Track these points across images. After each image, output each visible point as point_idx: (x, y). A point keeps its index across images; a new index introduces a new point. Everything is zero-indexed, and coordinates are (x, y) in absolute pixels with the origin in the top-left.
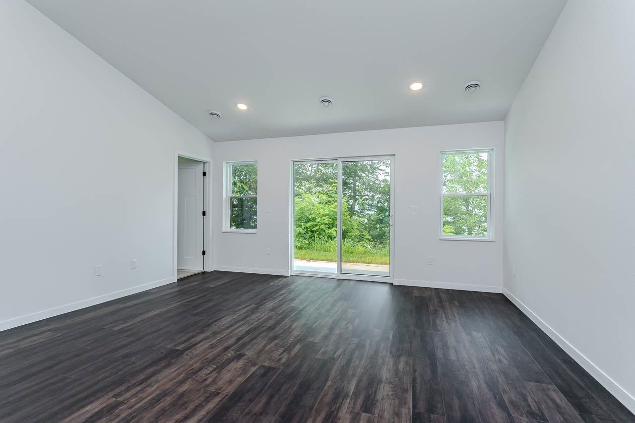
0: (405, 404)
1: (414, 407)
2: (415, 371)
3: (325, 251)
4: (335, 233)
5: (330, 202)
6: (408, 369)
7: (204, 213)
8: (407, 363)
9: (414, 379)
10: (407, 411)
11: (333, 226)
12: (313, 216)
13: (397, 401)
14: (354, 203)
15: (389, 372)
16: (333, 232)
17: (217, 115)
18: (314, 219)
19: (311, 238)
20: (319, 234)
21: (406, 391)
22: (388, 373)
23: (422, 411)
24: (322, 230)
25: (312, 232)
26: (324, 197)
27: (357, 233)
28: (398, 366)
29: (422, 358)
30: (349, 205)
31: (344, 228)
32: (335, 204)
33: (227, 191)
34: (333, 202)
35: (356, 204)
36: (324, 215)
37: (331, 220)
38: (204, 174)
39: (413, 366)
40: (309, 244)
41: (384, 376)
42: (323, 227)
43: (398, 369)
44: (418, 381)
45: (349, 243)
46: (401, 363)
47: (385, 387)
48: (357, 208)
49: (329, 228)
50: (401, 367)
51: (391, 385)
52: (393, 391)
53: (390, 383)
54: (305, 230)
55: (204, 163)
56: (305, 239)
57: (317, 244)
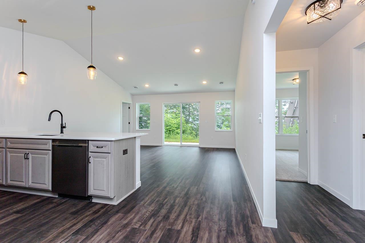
3: (175, 139)
4: (179, 132)
5: (177, 117)
7: (129, 123)
11: (179, 128)
12: (170, 124)
14: (189, 118)
16: (178, 131)
17: (137, 88)
18: (170, 126)
19: (169, 134)
20: (172, 132)
24: (174, 130)
25: (170, 131)
26: (174, 115)
27: (189, 131)
30: (186, 119)
31: (184, 129)
32: (179, 119)
33: (138, 115)
34: (178, 117)
35: (190, 118)
36: (175, 124)
37: (177, 126)
38: (129, 108)
40: (168, 136)
42: (174, 128)
45: (185, 136)
48: (191, 120)
49: (177, 129)
54: (167, 130)
55: (129, 104)
56: (167, 134)
57: (172, 136)
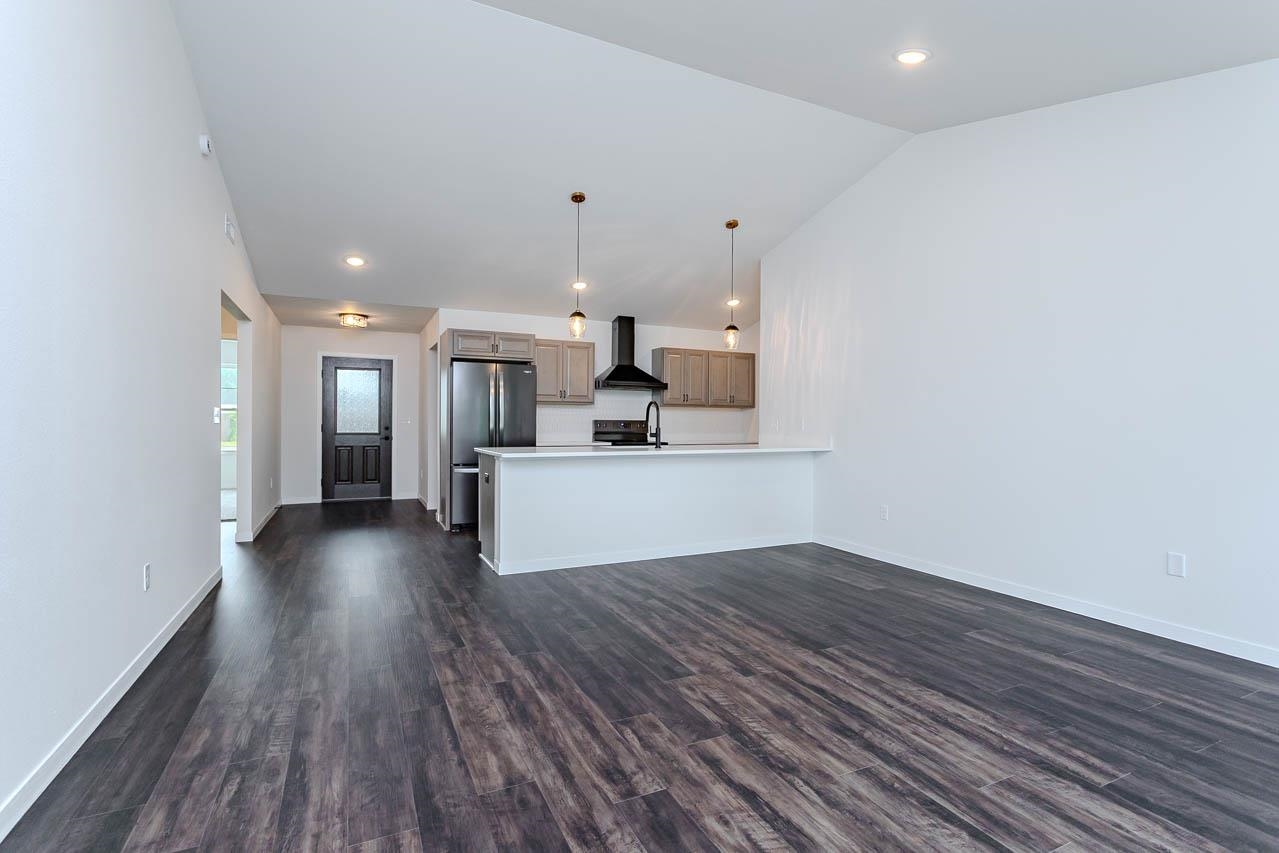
0: (458, 708)
1: (445, 709)
2: (462, 763)
6: (476, 762)
8: (484, 774)
9: (456, 747)
10: (452, 701)
13: (471, 706)
15: (507, 741)
21: (464, 723)
22: (508, 736)
23: (433, 708)
28: (499, 759)
29: (455, 806)
39: (467, 771)
41: (511, 731)
43: (496, 753)
44: (449, 746)
46: (495, 770)
47: (497, 715)
50: (493, 761)
51: (491, 721)
52: (484, 715)
53: (494, 725)
